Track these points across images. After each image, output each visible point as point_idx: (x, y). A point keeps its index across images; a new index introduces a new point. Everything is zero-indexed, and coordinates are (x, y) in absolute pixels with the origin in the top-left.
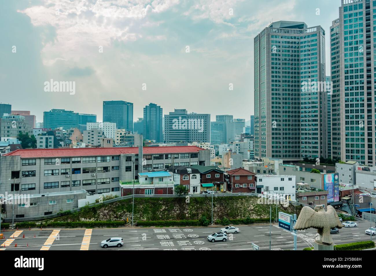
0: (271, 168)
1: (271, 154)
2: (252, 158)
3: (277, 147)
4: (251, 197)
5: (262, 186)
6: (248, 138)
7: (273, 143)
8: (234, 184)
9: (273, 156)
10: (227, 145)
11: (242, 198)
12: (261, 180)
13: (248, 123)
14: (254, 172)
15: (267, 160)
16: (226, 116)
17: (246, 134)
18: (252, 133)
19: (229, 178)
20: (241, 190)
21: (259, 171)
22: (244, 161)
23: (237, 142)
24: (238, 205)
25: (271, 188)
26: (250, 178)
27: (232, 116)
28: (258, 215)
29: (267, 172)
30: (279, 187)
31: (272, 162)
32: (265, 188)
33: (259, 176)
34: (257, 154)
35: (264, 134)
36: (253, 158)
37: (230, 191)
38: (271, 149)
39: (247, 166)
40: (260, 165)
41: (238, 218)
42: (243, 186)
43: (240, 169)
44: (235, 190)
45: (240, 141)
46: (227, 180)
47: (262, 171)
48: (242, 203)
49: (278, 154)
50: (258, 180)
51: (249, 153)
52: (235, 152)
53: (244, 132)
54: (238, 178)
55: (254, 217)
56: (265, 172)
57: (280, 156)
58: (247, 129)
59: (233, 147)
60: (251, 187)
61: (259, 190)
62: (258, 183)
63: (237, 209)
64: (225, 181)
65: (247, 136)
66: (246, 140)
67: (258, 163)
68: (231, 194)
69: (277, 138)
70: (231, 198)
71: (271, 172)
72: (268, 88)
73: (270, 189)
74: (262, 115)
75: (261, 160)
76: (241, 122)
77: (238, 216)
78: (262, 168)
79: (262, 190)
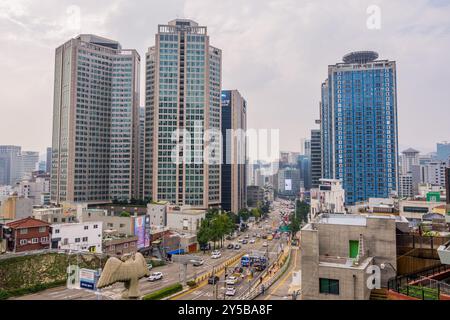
0: (72, 214)
1: (73, 197)
2: (47, 203)
3: (80, 188)
4: (43, 255)
5: (60, 239)
6: (42, 177)
7: (76, 182)
8: (19, 240)
9: (75, 199)
10: (10, 187)
11: (29, 258)
12: (58, 231)
13: (43, 156)
14: (49, 221)
15: (67, 205)
16: (10, 147)
17: (40, 172)
18: (48, 170)
19: (11, 233)
20: (29, 247)
21: (55, 220)
22: (35, 207)
23: (26, 183)
24: (24, 269)
25: (71, 240)
26: (43, 230)
27: (20, 148)
28: (52, 278)
29: (67, 220)
30: (81, 237)
31: (73, 207)
32: (62, 240)
33: (55, 227)
34: (53, 198)
35: (65, 172)
36: (49, 204)
37: (11, 250)
38: (73, 191)
39: (38, 214)
40: (57, 211)
41: (23, 286)
42: (32, 241)
43: (29, 218)
44: (21, 248)
45: (30, 181)
46: (8, 236)
47: (60, 219)
48: (30, 266)
49: (81, 196)
50: (54, 231)
51: (42, 197)
52: (23, 197)
53: (37, 169)
54: (25, 232)
55: (47, 280)
56: (63, 220)
57: (84, 199)
58: (41, 165)
59: (19, 189)
60: (43, 242)
61: (55, 243)
62: (54, 236)
63: (22, 273)
64: (4, 237)
65: (41, 174)
66: (38, 180)
67: (55, 209)
68: (13, 254)
69: (81, 177)
70: (13, 260)
71: (73, 219)
72: (72, 113)
73: (69, 242)
74: (63, 147)
75: (59, 206)
76: (32, 156)
77: (23, 283)
78: (61, 216)
79: (59, 244)
